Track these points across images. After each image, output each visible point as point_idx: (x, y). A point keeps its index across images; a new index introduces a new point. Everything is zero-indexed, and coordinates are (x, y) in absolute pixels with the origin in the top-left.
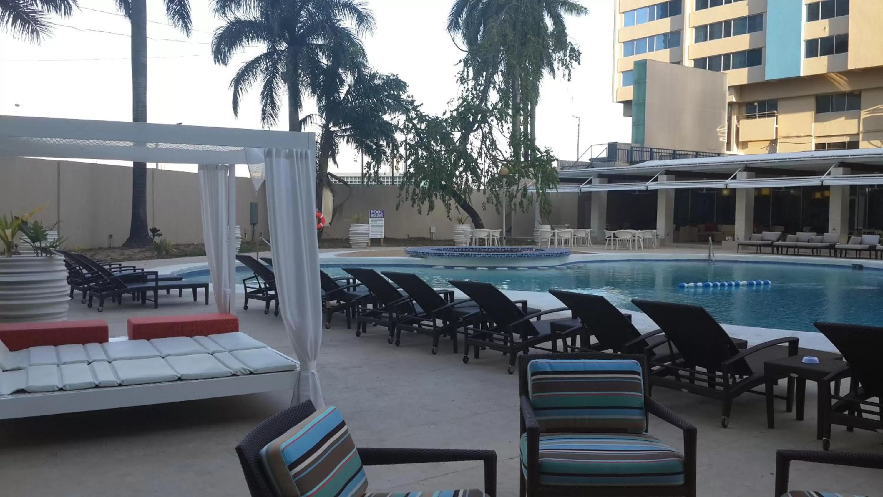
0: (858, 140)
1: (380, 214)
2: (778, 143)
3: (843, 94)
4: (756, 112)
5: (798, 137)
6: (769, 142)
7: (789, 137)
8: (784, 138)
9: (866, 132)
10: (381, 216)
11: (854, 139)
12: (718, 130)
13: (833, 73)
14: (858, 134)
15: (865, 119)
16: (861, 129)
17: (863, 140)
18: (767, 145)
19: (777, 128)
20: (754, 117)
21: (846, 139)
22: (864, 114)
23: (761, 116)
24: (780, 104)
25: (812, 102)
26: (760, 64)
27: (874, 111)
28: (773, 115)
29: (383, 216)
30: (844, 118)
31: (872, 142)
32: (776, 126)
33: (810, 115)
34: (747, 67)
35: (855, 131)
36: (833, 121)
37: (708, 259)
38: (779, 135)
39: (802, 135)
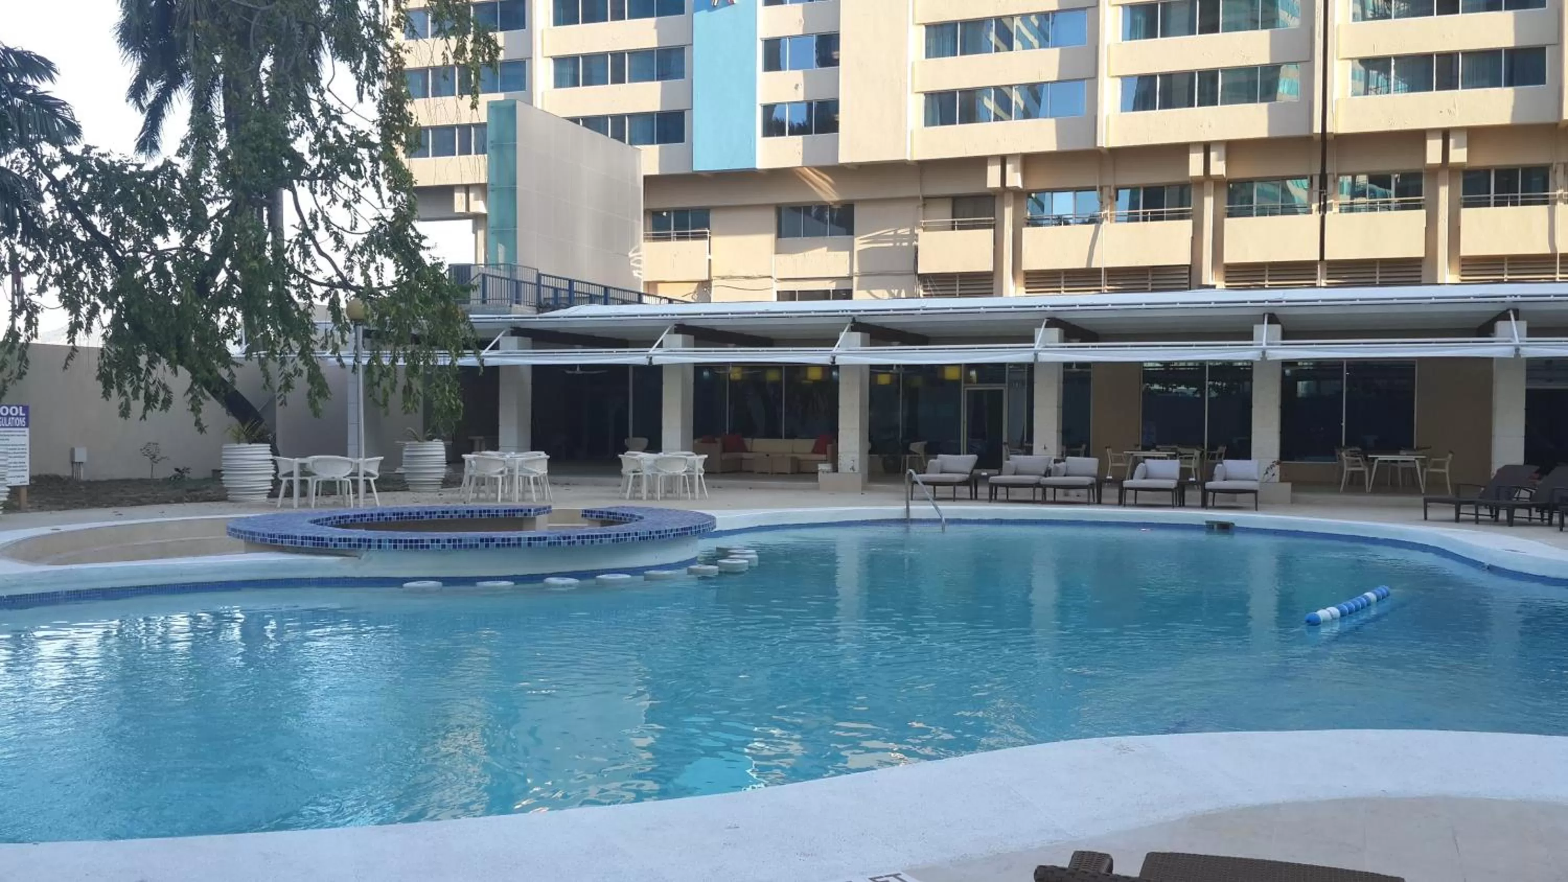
0: (849, 288)
1: (18, 416)
2: (713, 289)
3: (822, 207)
4: (670, 229)
5: (747, 278)
6: (696, 285)
7: (732, 277)
8: (723, 278)
9: (864, 275)
10: (22, 421)
11: (844, 286)
12: (631, 255)
13: (809, 168)
14: (850, 278)
15: (859, 252)
16: (856, 270)
17: (859, 289)
18: (693, 290)
19: (710, 260)
20: (667, 238)
21: (831, 286)
22: (860, 244)
23: (682, 237)
24: (713, 217)
25: (771, 216)
26: (682, 140)
27: (875, 239)
28: (702, 236)
29: (27, 421)
30: (825, 249)
31: (873, 291)
32: (708, 257)
33: (767, 240)
34: (658, 143)
35: (845, 273)
36: (810, 253)
37: (905, 517)
38: (713, 274)
39: (755, 275)
